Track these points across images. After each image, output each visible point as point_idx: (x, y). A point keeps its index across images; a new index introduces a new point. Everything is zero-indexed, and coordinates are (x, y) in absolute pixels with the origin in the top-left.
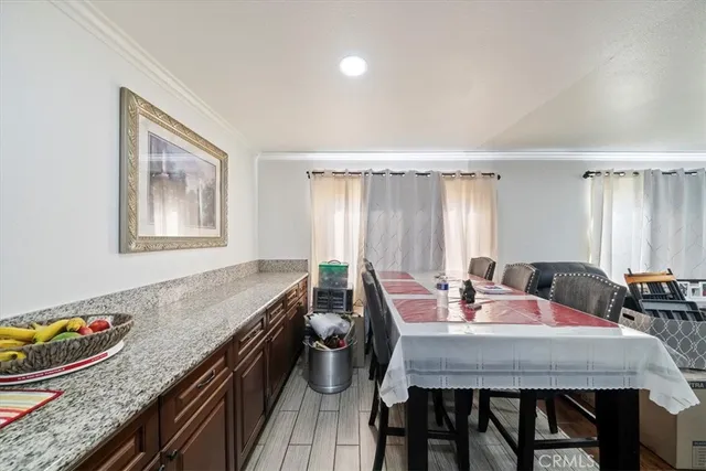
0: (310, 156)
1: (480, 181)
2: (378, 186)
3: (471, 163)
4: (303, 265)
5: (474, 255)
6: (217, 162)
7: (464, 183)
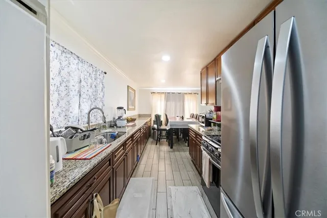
0: (151, 89)
1: (193, 95)
2: (168, 96)
3: (191, 90)
4: (150, 116)
5: (192, 113)
6: (134, 92)
7: (189, 95)
